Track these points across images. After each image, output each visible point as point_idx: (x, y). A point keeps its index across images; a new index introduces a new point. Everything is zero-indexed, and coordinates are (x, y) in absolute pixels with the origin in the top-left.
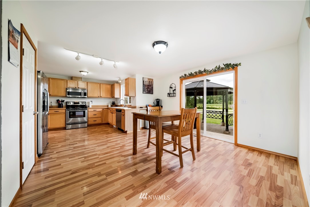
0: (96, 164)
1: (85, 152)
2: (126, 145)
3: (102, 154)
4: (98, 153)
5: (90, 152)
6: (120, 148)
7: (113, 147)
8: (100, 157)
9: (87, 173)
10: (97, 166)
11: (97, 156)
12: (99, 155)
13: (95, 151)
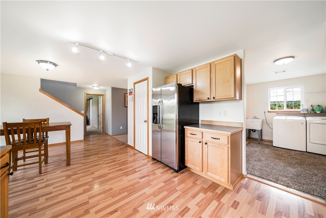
0: (105, 157)
1: (118, 166)
2: (65, 178)
3: (101, 165)
4: (104, 166)
5: (113, 165)
6: (78, 172)
7: (87, 174)
8: (103, 162)
9: (110, 154)
10: (105, 156)
11: (105, 162)
12: (103, 163)
13: (109, 167)
